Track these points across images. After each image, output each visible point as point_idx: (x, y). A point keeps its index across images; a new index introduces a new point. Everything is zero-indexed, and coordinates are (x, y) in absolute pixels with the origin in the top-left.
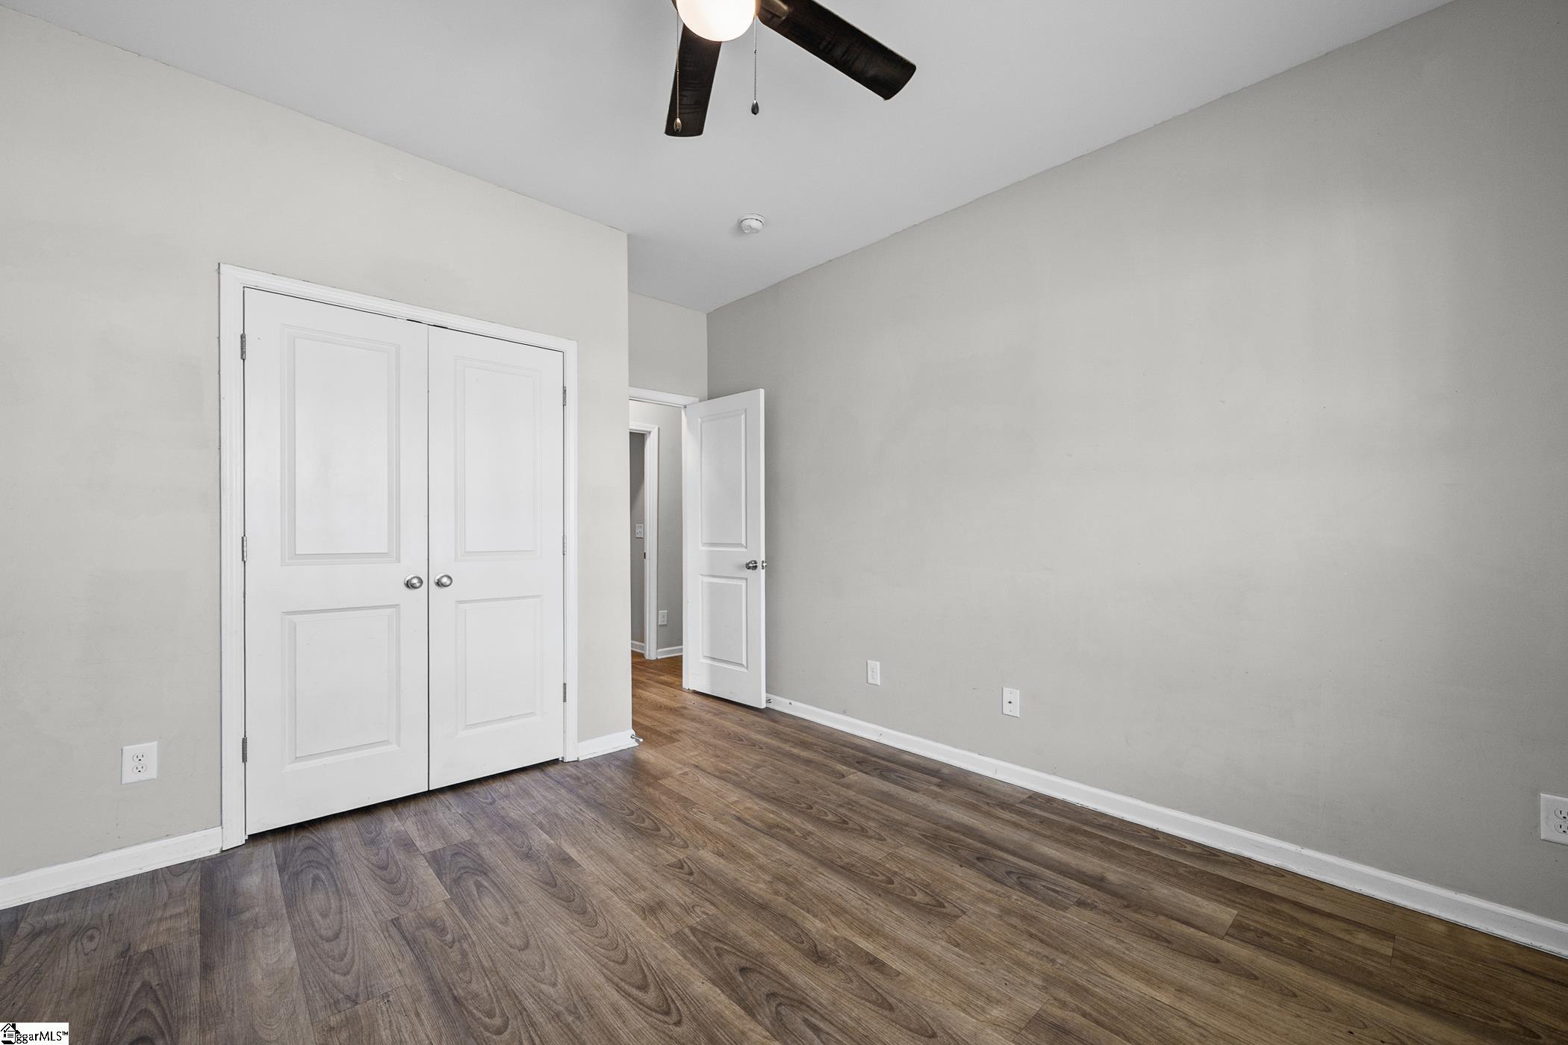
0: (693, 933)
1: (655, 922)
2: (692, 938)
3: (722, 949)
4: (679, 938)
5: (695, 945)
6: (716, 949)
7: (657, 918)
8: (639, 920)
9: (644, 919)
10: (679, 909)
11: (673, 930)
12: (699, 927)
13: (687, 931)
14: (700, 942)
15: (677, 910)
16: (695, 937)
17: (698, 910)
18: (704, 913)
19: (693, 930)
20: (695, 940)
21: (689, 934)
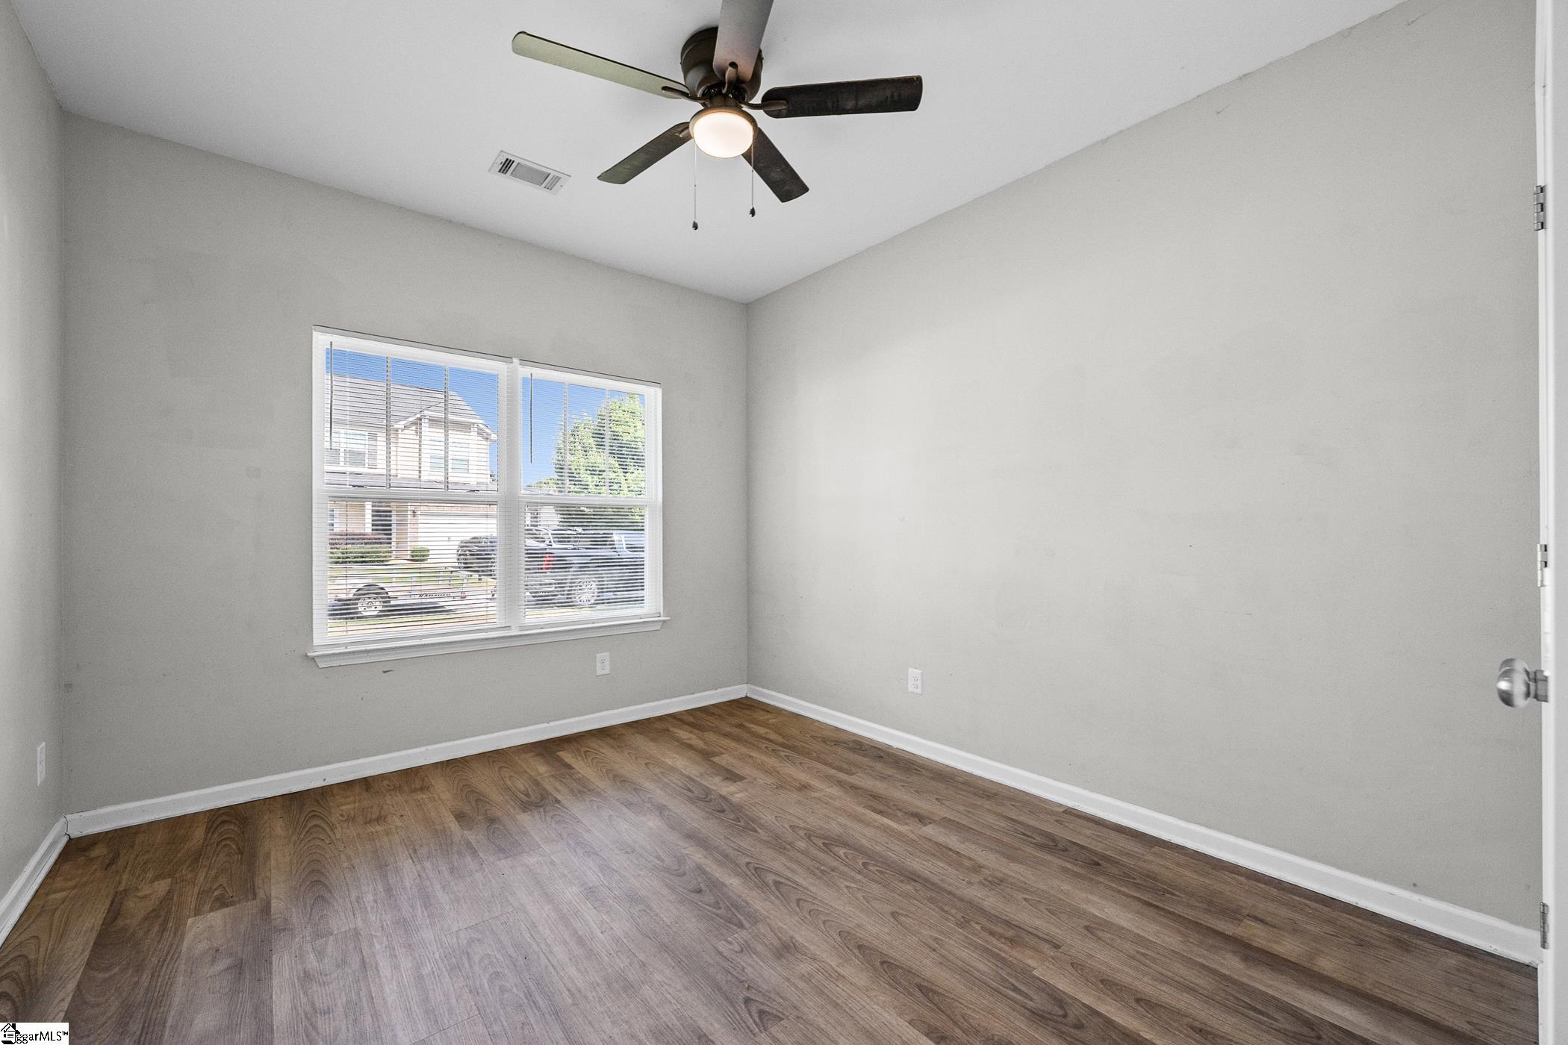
0: (740, 921)
1: (780, 935)
2: (742, 918)
3: (714, 907)
4: (754, 918)
5: (738, 912)
6: (719, 908)
7: (779, 939)
8: (797, 937)
9: (792, 938)
10: (758, 949)
11: (760, 926)
12: (735, 928)
13: (747, 925)
14: (733, 913)
15: (759, 948)
16: (738, 918)
17: (737, 948)
18: (730, 943)
19: (741, 926)
20: (739, 916)
21: (745, 922)
